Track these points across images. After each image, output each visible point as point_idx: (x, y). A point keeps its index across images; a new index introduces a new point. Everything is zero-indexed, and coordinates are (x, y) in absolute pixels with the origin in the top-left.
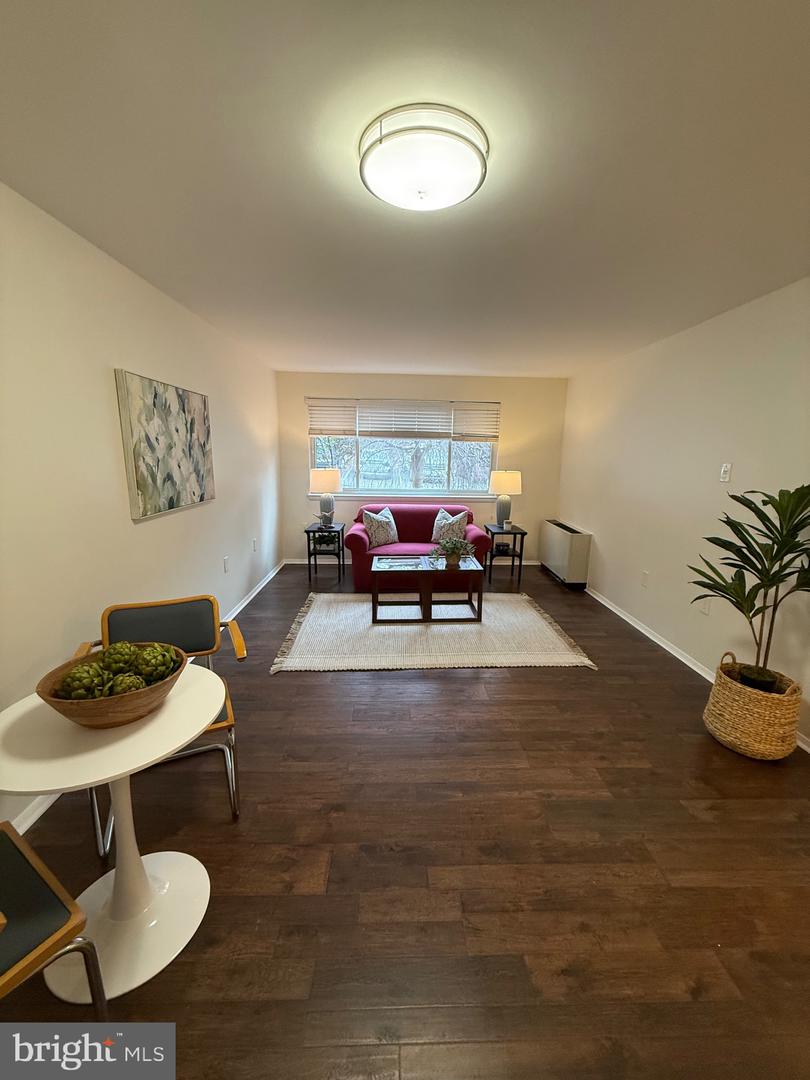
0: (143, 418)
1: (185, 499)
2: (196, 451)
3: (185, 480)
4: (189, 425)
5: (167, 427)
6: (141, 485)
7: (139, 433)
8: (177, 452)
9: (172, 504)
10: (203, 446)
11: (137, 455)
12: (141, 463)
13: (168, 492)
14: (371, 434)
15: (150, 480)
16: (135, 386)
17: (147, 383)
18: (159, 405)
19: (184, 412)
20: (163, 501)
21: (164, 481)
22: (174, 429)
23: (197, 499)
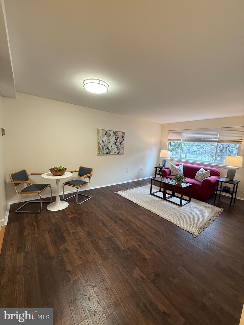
0: (102, 137)
1: (112, 153)
2: (118, 144)
3: (112, 149)
4: (116, 138)
5: (109, 138)
6: (99, 149)
7: (100, 139)
8: (111, 143)
9: (107, 153)
10: (121, 143)
11: (99, 143)
12: (100, 145)
13: (107, 150)
14: (186, 141)
15: (102, 148)
16: (101, 132)
17: (104, 131)
18: (107, 134)
19: (115, 135)
20: (105, 152)
21: (106, 149)
22: (111, 139)
23: (116, 153)
